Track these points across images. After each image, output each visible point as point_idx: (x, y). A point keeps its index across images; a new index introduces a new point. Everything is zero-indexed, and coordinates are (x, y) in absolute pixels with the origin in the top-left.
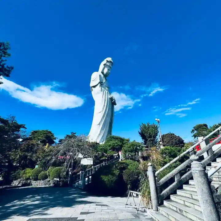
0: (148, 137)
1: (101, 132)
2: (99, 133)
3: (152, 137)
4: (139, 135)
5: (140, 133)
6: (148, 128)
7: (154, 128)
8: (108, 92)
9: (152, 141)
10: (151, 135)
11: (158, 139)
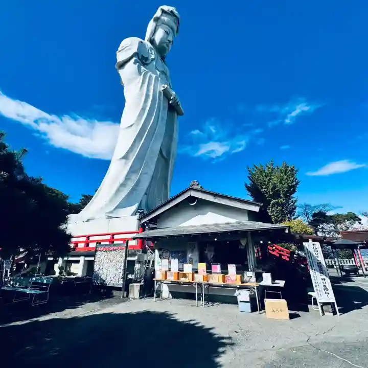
0: (270, 196)
1: (127, 178)
2: (121, 179)
3: (282, 196)
4: (248, 192)
5: (248, 188)
6: (271, 173)
7: (285, 174)
8: (156, 78)
9: (282, 205)
10: (279, 190)
11: (296, 201)
